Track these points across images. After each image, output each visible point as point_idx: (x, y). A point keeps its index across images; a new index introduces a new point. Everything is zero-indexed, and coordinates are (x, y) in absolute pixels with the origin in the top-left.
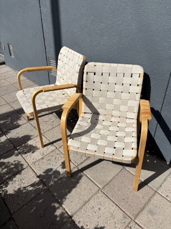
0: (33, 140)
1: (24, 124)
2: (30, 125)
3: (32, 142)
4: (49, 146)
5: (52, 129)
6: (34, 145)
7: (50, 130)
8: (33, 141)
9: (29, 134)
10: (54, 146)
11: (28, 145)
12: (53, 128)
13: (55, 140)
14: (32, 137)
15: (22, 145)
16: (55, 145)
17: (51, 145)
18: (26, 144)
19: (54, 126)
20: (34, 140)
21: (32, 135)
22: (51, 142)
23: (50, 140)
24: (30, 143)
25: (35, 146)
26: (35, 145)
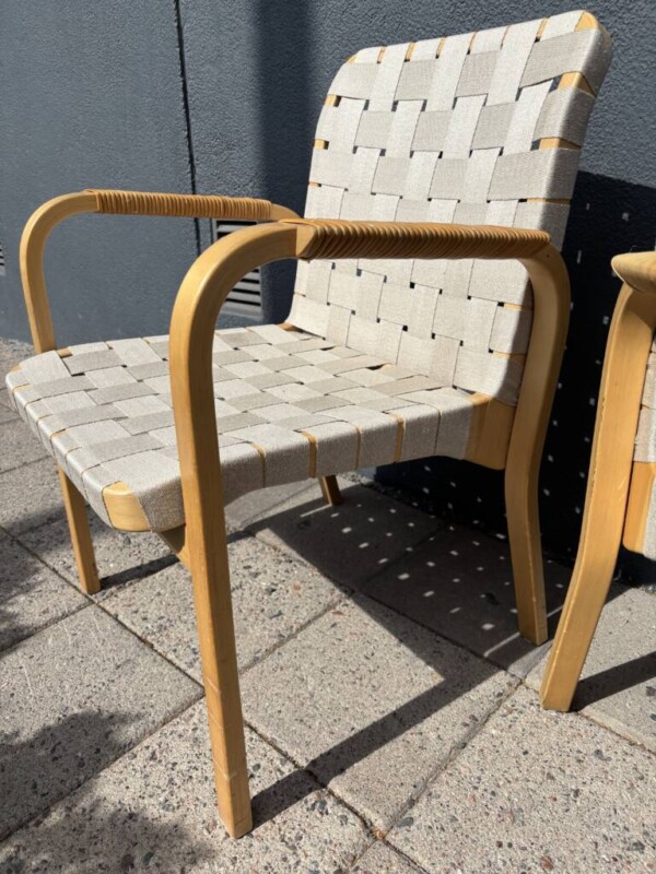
0: (142, 754)
1: (56, 620)
2: (109, 623)
3: (136, 783)
4: (296, 812)
5: (281, 643)
6: (153, 810)
7: (269, 652)
8: (139, 763)
9: (108, 706)
10: (340, 811)
11: (100, 813)
12: (282, 640)
13: (331, 742)
14: (131, 731)
15: (46, 813)
16: (348, 799)
17: (312, 797)
18: (85, 803)
19: (292, 618)
20: (153, 757)
21: (125, 707)
22: (304, 764)
23: (285, 747)
24: (117, 787)
25: (170, 817)
26: (166, 806)
